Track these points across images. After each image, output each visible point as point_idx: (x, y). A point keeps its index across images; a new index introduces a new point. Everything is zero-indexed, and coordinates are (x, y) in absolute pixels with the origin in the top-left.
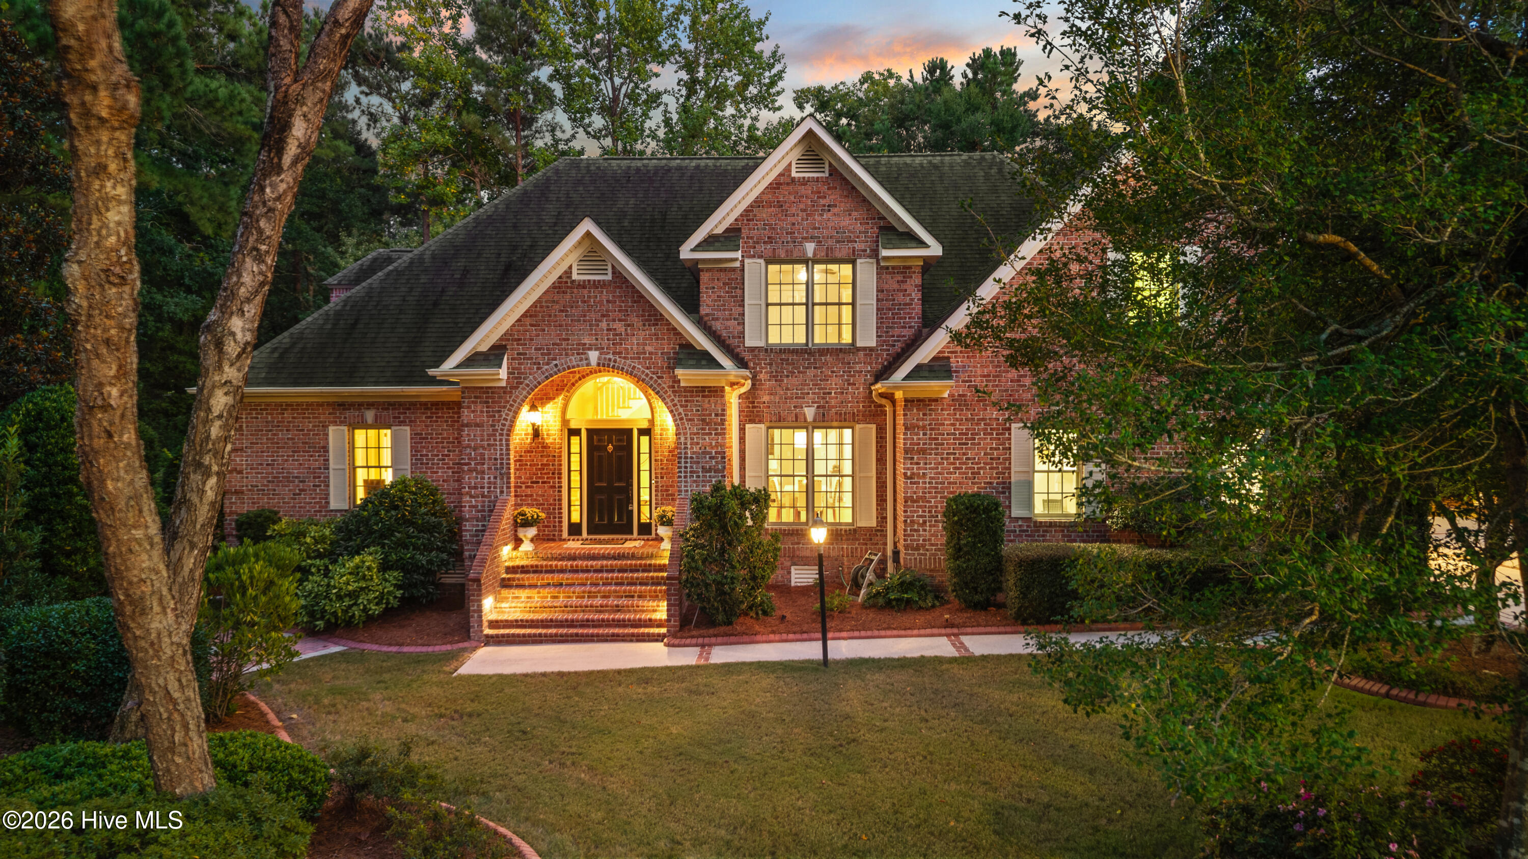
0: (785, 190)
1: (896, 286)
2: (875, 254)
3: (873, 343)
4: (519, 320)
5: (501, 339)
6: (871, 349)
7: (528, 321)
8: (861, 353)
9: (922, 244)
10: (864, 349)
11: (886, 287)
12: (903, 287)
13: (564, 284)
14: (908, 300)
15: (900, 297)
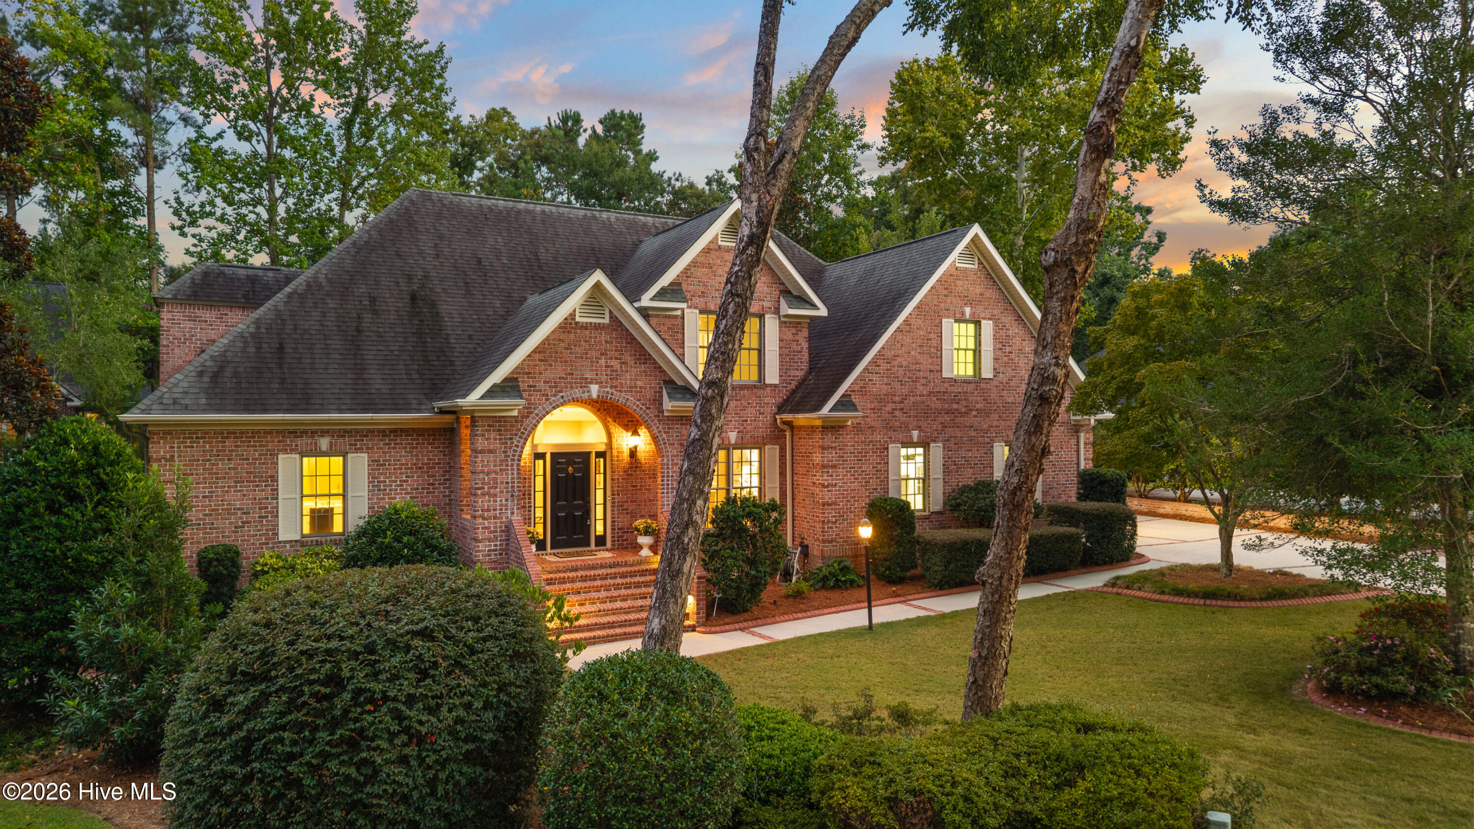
0: (714, 254)
1: (791, 337)
2: (777, 311)
3: (776, 381)
4: (529, 356)
5: (512, 373)
6: (775, 386)
7: (537, 356)
8: (768, 389)
9: (814, 306)
10: (771, 385)
11: (785, 337)
12: (797, 338)
13: (569, 324)
14: (799, 348)
15: (794, 347)
